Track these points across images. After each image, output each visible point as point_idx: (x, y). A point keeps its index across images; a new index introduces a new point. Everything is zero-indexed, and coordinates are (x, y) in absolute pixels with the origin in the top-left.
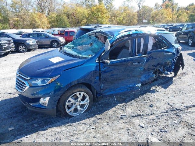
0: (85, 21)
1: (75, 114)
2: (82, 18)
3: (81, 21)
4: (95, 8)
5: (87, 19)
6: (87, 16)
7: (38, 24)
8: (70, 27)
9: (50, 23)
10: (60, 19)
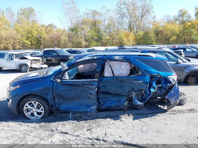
0: (174, 38)
1: (32, 118)
2: (171, 35)
3: (170, 38)
4: (190, 24)
5: (178, 36)
6: (178, 33)
7: (124, 42)
8: (156, 44)
9: (136, 40)
10: (147, 37)
